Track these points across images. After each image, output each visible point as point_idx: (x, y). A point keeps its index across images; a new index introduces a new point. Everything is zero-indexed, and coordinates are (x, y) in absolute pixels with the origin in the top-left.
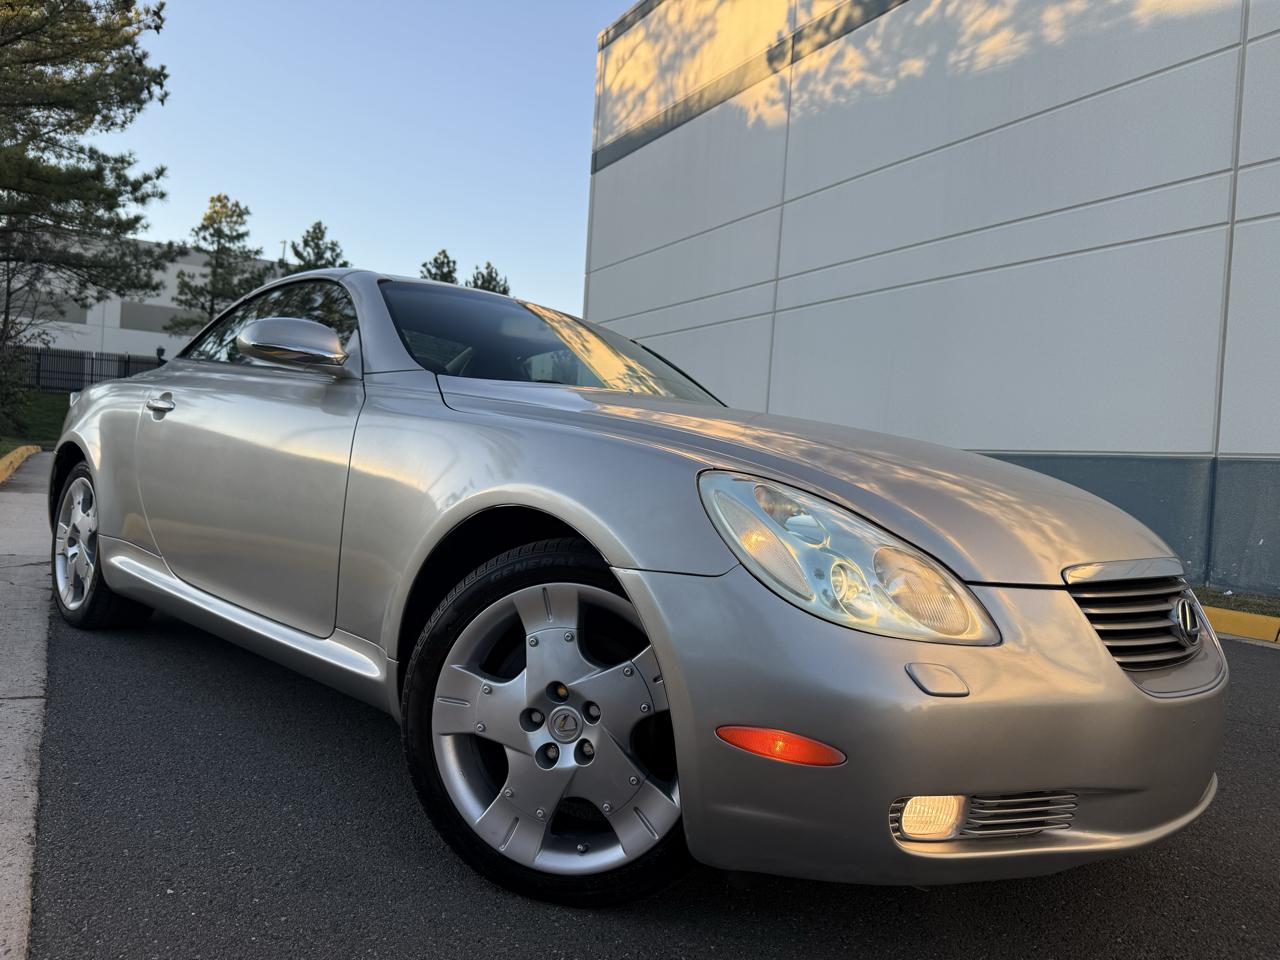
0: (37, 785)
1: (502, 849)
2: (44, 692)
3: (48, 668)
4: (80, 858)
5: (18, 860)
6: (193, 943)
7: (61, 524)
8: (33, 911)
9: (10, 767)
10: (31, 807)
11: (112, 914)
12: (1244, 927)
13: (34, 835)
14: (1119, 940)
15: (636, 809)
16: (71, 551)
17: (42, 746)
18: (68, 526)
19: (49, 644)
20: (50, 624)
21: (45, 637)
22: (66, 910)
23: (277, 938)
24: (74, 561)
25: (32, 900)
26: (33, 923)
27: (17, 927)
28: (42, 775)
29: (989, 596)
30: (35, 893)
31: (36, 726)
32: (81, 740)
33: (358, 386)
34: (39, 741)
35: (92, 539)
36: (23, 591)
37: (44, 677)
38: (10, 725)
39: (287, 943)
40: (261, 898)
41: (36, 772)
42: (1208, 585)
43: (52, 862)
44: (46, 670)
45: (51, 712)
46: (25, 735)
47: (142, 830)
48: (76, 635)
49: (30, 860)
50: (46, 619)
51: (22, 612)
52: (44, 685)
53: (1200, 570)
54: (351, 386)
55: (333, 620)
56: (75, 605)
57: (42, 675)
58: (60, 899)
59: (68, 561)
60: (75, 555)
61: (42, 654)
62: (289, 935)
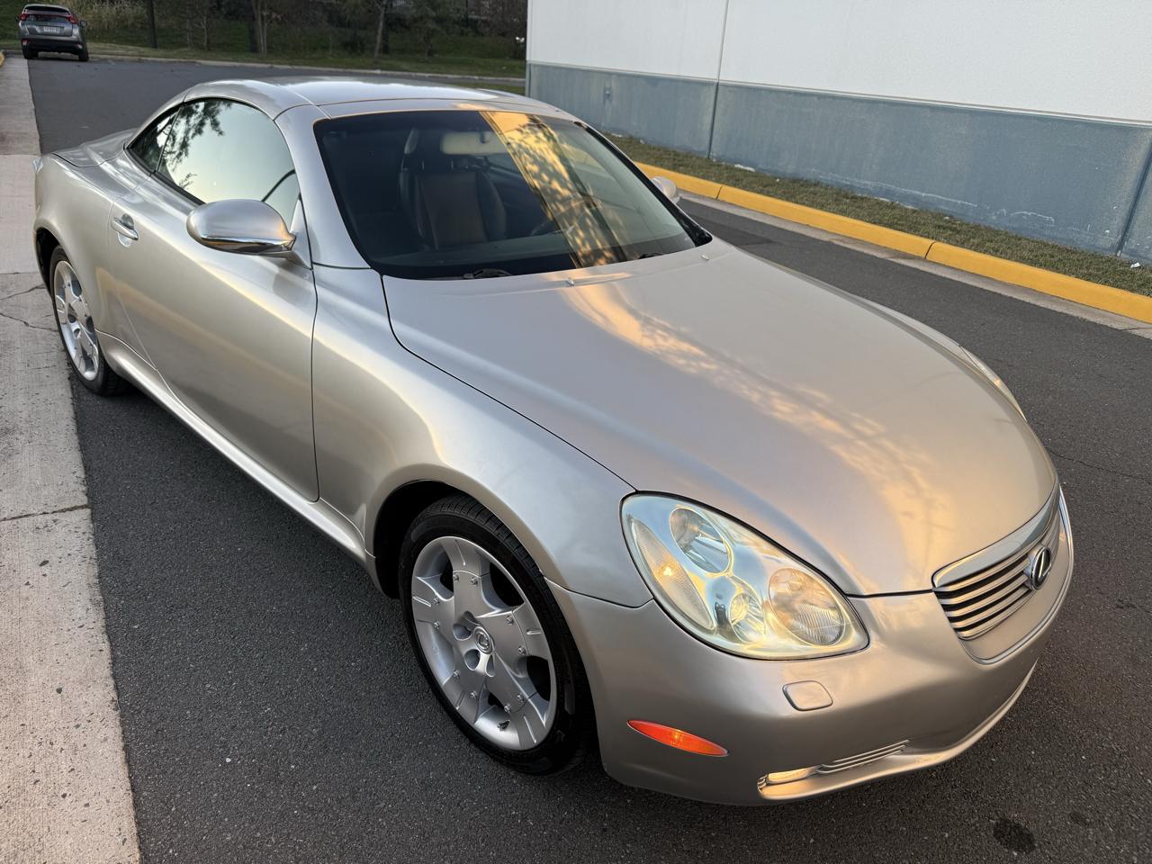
0: (107, 632)
2: (85, 497)
3: (83, 460)
4: (156, 723)
5: (110, 733)
6: (253, 819)
7: (57, 296)
8: (133, 790)
9: (80, 612)
10: (107, 663)
11: (189, 790)
12: (1033, 753)
13: (116, 699)
14: (933, 775)
16: (75, 326)
17: (100, 577)
18: (64, 298)
19: (77, 422)
20: (72, 388)
21: (72, 414)
22: (156, 787)
23: (312, 810)
24: (79, 336)
25: (130, 777)
26: (136, 805)
28: (107, 618)
29: (865, 606)
30: (130, 770)
31: (90, 550)
32: (130, 565)
33: (309, 280)
34: (96, 570)
35: (89, 323)
36: (39, 336)
37: (83, 476)
38: (69, 552)
39: (321, 815)
40: (296, 764)
41: (102, 615)
42: (1118, 255)
43: (136, 731)
44: (82, 465)
45: (98, 527)
46: (84, 565)
47: (196, 684)
48: (97, 405)
49: (119, 731)
50: (68, 383)
51: (45, 373)
52: (84, 488)
53: (1115, 240)
54: (302, 275)
55: (316, 492)
56: (89, 375)
57: (81, 473)
58: (149, 775)
59: (73, 335)
60: (77, 331)
61: (74, 440)
62: (321, 806)
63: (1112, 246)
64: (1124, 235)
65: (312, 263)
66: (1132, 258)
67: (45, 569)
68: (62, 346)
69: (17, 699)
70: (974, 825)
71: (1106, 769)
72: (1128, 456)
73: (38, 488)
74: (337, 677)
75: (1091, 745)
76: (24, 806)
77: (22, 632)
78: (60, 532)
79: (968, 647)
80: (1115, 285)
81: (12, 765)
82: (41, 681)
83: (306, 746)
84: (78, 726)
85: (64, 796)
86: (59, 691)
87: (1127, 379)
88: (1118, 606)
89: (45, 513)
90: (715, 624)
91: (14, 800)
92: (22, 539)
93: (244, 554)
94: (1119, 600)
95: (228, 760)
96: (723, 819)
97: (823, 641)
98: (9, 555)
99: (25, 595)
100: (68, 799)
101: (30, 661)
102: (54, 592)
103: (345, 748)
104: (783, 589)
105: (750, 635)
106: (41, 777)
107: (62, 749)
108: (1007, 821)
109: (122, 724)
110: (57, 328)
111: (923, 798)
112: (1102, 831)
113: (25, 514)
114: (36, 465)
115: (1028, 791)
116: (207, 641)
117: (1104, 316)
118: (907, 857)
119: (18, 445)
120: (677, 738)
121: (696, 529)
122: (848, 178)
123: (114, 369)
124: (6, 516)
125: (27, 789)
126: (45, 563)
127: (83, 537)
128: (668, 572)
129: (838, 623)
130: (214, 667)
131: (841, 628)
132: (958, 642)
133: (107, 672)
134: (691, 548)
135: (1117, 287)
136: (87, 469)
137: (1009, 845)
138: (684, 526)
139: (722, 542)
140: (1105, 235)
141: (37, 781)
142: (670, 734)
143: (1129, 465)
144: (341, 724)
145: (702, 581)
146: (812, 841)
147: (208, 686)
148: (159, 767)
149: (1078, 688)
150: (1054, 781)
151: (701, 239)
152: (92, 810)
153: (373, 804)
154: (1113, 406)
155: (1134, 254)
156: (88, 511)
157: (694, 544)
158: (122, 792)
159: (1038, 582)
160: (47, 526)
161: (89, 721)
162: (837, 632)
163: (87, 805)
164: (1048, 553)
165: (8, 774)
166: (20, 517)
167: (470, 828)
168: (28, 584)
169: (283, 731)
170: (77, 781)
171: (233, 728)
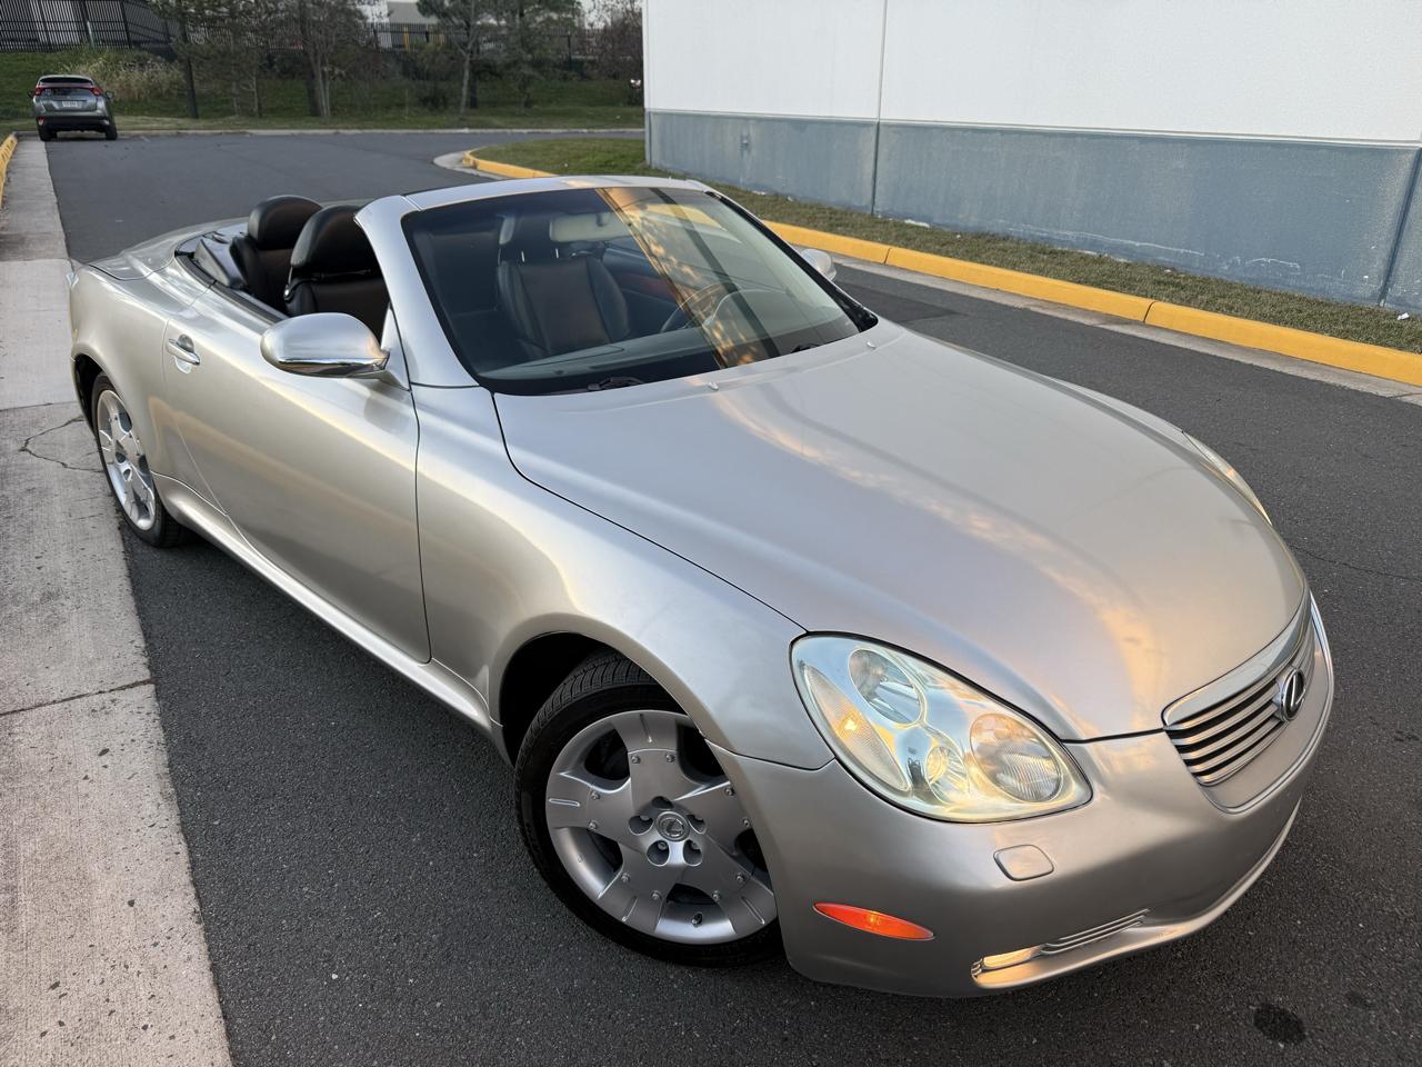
0: (182, 831)
1: (624, 920)
2: (148, 671)
3: (142, 625)
4: (247, 937)
5: (194, 951)
6: (367, 1045)
7: (102, 431)
8: (225, 1017)
9: (149, 808)
10: (185, 868)
11: (291, 1014)
12: (1299, 922)
13: (198, 910)
14: (1179, 955)
15: (743, 898)
16: (125, 466)
17: (170, 766)
18: (110, 434)
19: (132, 581)
20: (123, 540)
21: (125, 571)
22: (252, 1013)
23: (437, 1031)
24: (130, 478)
25: (220, 1002)
26: (230, 1034)
27: (216, 1043)
28: (182, 814)
29: (1084, 753)
30: (220, 994)
31: (157, 734)
32: (205, 749)
33: (407, 403)
34: (165, 758)
35: (143, 462)
36: (79, 478)
37: (143, 646)
38: (132, 737)
39: (448, 1037)
40: (415, 978)
41: (176, 810)
42: (1381, 305)
43: (224, 947)
44: (141, 633)
45: (164, 706)
46: (151, 752)
47: (291, 888)
48: (156, 560)
49: (204, 947)
50: (118, 534)
51: (90, 523)
52: (145, 660)
53: (1376, 286)
54: (398, 398)
55: (427, 650)
56: (144, 524)
57: (140, 642)
58: (242, 998)
59: (123, 478)
60: (127, 472)
61: (130, 603)
62: (447, 1025)
63: (1373, 295)
64: (1387, 280)
65: (410, 383)
66: (1399, 308)
67: (106, 759)
68: (108, 490)
69: (83, 915)
70: (1230, 1013)
71: (1388, 939)
72: (1402, 554)
73: (91, 663)
74: (458, 870)
75: (1369, 910)
76: (99, 1041)
77: (84, 835)
78: (120, 715)
79: (1212, 795)
80: (1379, 343)
81: (82, 995)
82: (109, 892)
83: (425, 955)
84: (155, 945)
85: (145, 1028)
86: (131, 903)
87: (1398, 458)
88: (1397, 739)
89: (100, 692)
90: (910, 784)
91: (87, 1035)
92: (75, 725)
93: (338, 729)
94: (1398, 732)
95: (334, 977)
96: (926, 1020)
97: (1038, 798)
98: (62, 744)
99: (84, 791)
100: (150, 1031)
101: (95, 870)
102: (118, 785)
103: (473, 956)
104: (988, 737)
105: (951, 795)
106: (117, 1006)
107: (139, 973)
108: (1270, 1007)
109: (208, 939)
110: (101, 468)
111: (1166, 983)
112: (1386, 1013)
113: (77, 694)
114: (87, 635)
115: (1294, 969)
116: (301, 836)
117: (1367, 382)
118: (1150, 1056)
119: (64, 612)
120: (874, 921)
121: (880, 672)
122: (1044, 229)
123: (174, 515)
124: (55, 698)
125: (101, 1021)
126: (105, 752)
127: (146, 717)
128: (851, 726)
129: (1055, 775)
130: (311, 866)
131: (1058, 781)
132: (1198, 790)
133: (186, 879)
134: (876, 695)
135: (1381, 345)
136: (147, 636)
137: (1274, 1035)
138: (865, 670)
139: (911, 687)
140: (1363, 281)
141: (112, 1012)
142: (865, 916)
143: (1404, 565)
144: (465, 927)
145: (892, 734)
146: (1035, 1041)
147: (305, 889)
148: (253, 988)
149: (1351, 840)
150: (1326, 956)
151: (865, 323)
152: (178, 1042)
153: (508, 1021)
154: (1382, 492)
155: (1401, 303)
156: (152, 687)
157: (878, 690)
158: (212, 1020)
159: (1291, 712)
160: (104, 708)
161: (169, 938)
162: (1053, 786)
163: (172, 1037)
164: (1300, 676)
165: (78, 1005)
166: (72, 698)
167: (625, 1044)
168: (86, 778)
169: (397, 939)
170: (159, 1010)
171: (337, 938)
